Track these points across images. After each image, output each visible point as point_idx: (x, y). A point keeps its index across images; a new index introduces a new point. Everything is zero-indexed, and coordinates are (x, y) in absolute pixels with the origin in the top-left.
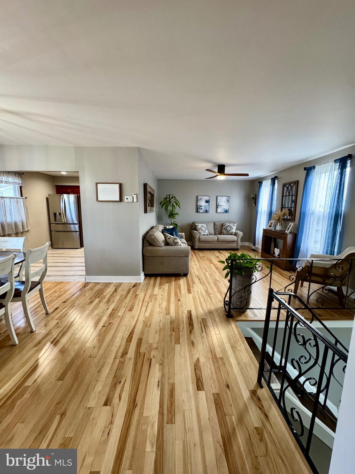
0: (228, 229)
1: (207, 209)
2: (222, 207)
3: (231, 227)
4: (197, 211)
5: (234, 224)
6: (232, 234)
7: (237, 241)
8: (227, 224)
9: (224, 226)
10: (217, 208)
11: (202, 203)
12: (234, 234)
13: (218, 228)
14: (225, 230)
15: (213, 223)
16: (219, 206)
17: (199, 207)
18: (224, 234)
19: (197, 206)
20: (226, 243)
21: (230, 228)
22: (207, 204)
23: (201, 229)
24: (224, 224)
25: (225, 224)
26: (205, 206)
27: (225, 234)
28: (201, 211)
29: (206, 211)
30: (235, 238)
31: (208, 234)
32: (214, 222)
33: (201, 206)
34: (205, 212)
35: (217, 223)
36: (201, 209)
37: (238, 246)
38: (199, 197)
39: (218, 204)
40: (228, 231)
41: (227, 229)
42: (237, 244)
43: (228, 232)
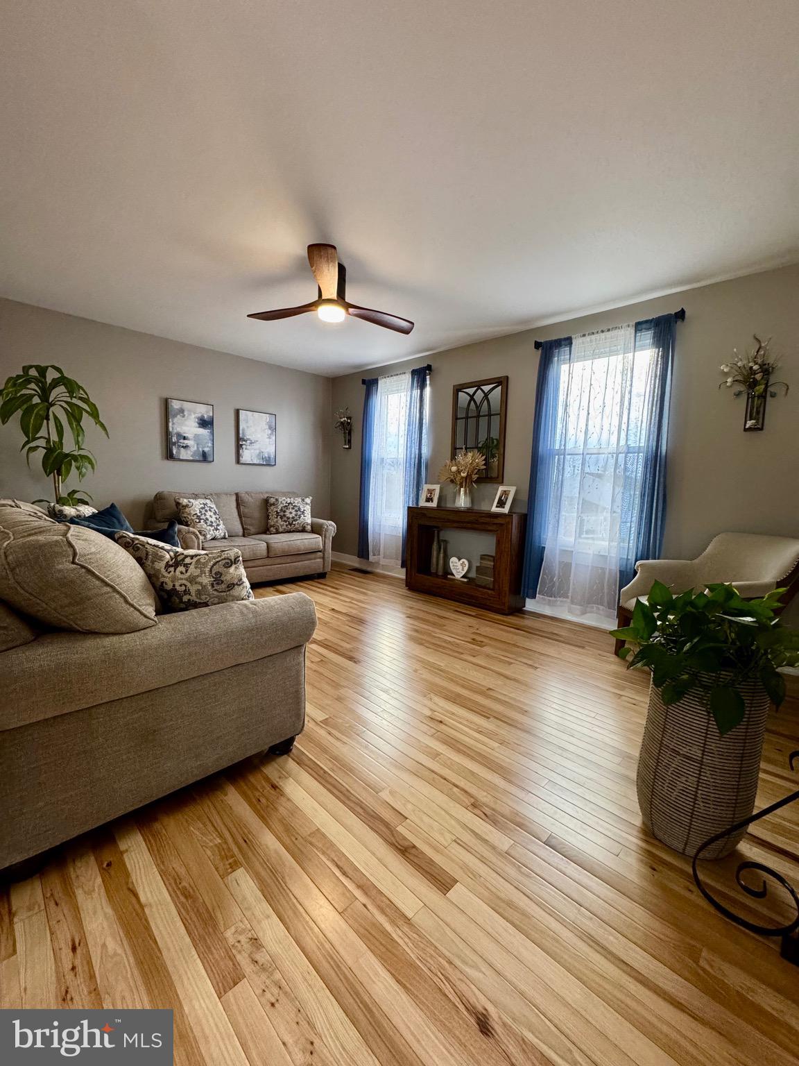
0: (291, 513)
1: (206, 449)
2: (256, 446)
3: (299, 509)
4: (169, 456)
5: (303, 500)
6: (303, 530)
7: (323, 551)
8: (284, 500)
9: (274, 504)
10: (239, 447)
11: (187, 426)
12: (309, 528)
13: (255, 512)
14: (281, 518)
15: (234, 498)
16: (246, 441)
17: (174, 439)
18: (277, 532)
19: (167, 434)
20: (294, 558)
21: (296, 511)
22: (204, 432)
23: (203, 517)
24: (272, 500)
25: (277, 500)
26: (197, 437)
27: (281, 530)
28: (184, 454)
29: (205, 458)
30: (314, 540)
31: (227, 536)
32: (237, 495)
33: (185, 438)
34: (201, 459)
35: (246, 498)
36: (186, 447)
37: (326, 565)
38: (175, 405)
39: (241, 436)
40: (291, 520)
41: (287, 514)
42: (323, 558)
43: (291, 524)
